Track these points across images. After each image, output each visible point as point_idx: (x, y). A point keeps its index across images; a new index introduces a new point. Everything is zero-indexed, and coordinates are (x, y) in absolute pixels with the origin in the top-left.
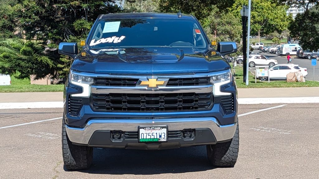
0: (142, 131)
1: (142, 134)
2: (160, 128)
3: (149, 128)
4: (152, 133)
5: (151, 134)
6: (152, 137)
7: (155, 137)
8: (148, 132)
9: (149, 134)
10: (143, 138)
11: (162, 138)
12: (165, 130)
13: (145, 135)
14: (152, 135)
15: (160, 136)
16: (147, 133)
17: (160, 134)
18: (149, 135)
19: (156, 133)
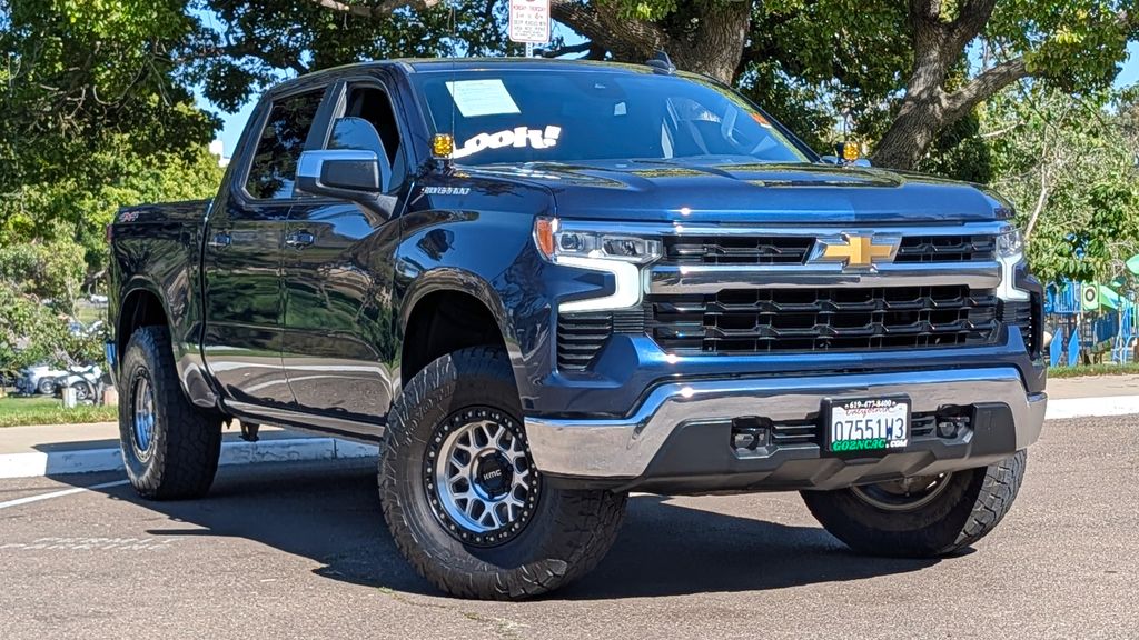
0: (838, 414)
1: (839, 426)
2: (888, 403)
3: (859, 404)
4: (867, 421)
5: (862, 425)
6: (867, 435)
7: (876, 436)
8: (854, 418)
9: (859, 425)
10: (839, 438)
11: (894, 437)
12: (901, 411)
13: (847, 427)
14: (867, 428)
15: (889, 431)
16: (852, 422)
17: (889, 425)
18: (857, 429)
19: (879, 422)
